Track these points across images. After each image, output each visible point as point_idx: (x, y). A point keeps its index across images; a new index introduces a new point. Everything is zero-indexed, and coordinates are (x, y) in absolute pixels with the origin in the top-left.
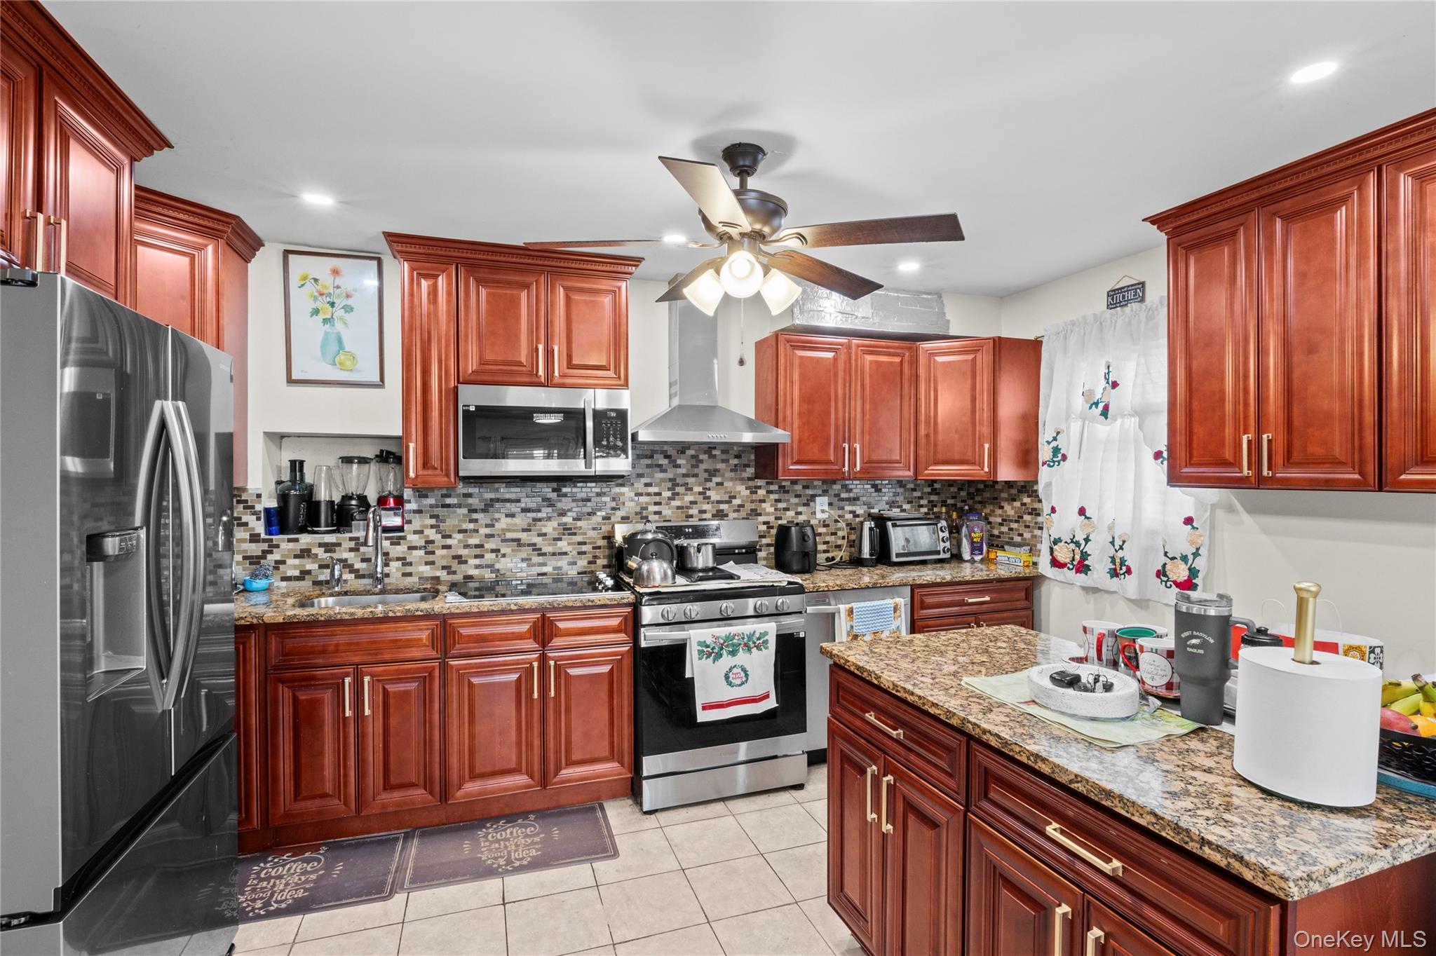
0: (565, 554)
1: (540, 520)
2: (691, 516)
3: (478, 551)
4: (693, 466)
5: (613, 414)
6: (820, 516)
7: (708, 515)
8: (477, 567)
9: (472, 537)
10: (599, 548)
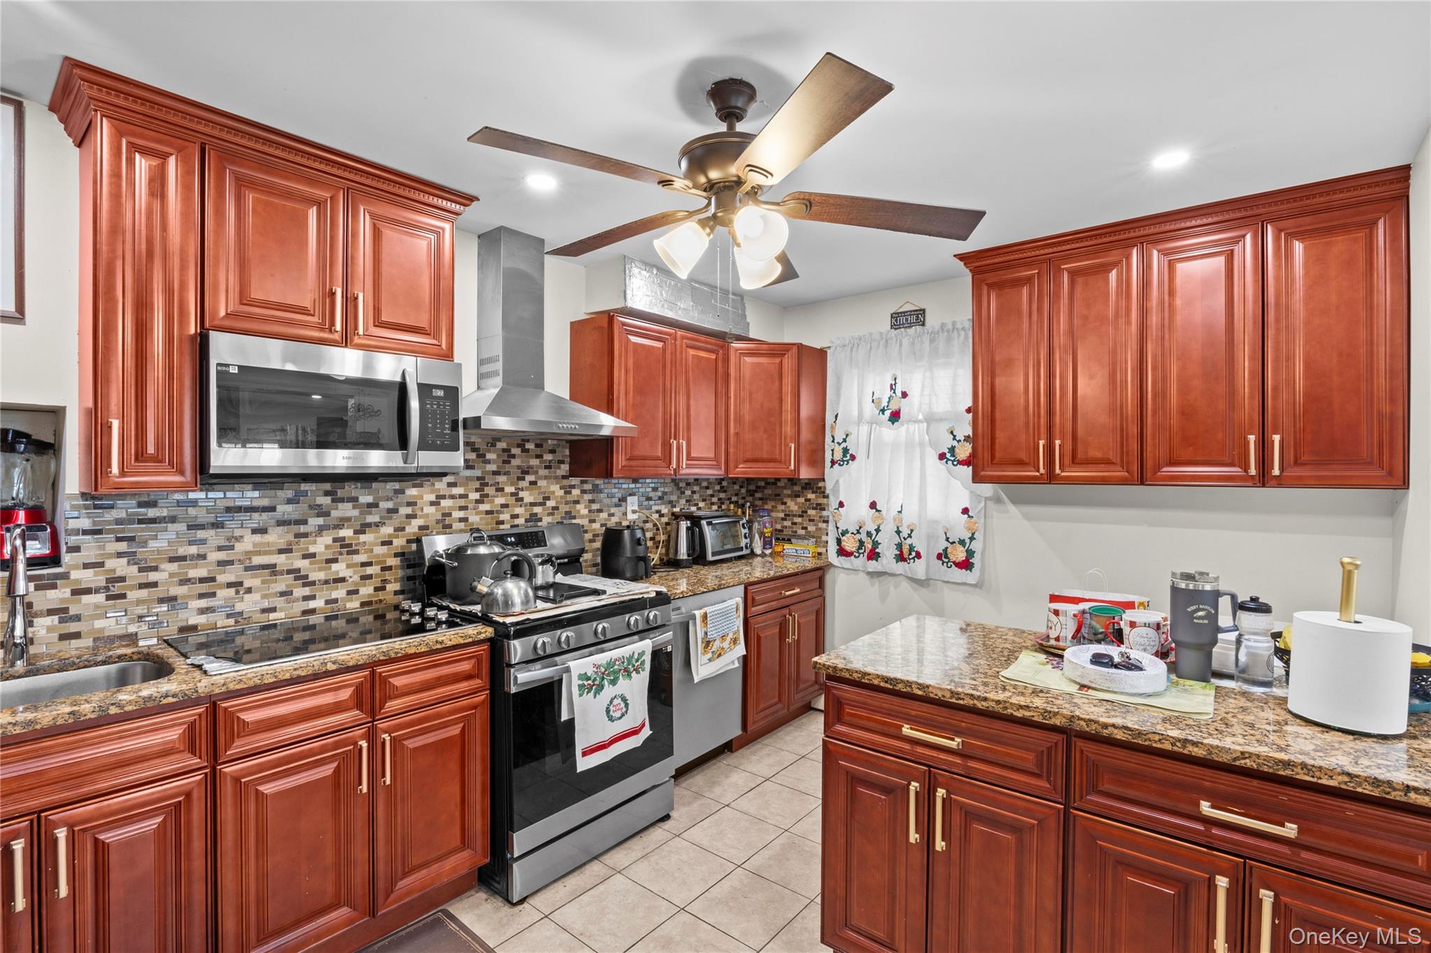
0: (343, 580)
1: (306, 535)
2: (502, 522)
3: (204, 588)
4: (505, 462)
5: (440, 393)
6: (631, 517)
7: (521, 521)
8: (203, 611)
9: (196, 567)
10: (390, 568)
